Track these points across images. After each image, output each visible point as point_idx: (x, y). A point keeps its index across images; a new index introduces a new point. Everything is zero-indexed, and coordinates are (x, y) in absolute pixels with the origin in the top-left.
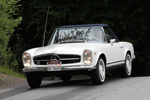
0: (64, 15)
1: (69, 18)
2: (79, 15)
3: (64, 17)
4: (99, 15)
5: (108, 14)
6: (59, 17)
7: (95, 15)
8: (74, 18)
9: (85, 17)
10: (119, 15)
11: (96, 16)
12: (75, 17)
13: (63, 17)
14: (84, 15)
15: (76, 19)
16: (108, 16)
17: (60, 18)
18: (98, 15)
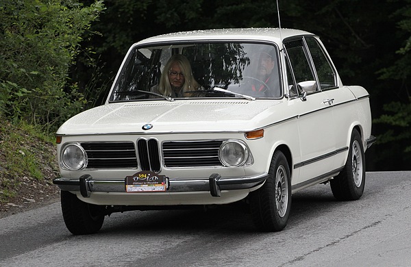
0: (145, 4)
1: (156, 12)
2: (185, 4)
3: (144, 10)
4: (237, 5)
5: (263, 4)
6: (131, 8)
7: (228, 6)
8: (170, 11)
9: (200, 10)
10: (293, 6)
11: (229, 8)
12: (174, 10)
13: (141, 10)
14: (199, 6)
15: (176, 14)
16: (262, 8)
17: (132, 12)
18: (234, 6)
